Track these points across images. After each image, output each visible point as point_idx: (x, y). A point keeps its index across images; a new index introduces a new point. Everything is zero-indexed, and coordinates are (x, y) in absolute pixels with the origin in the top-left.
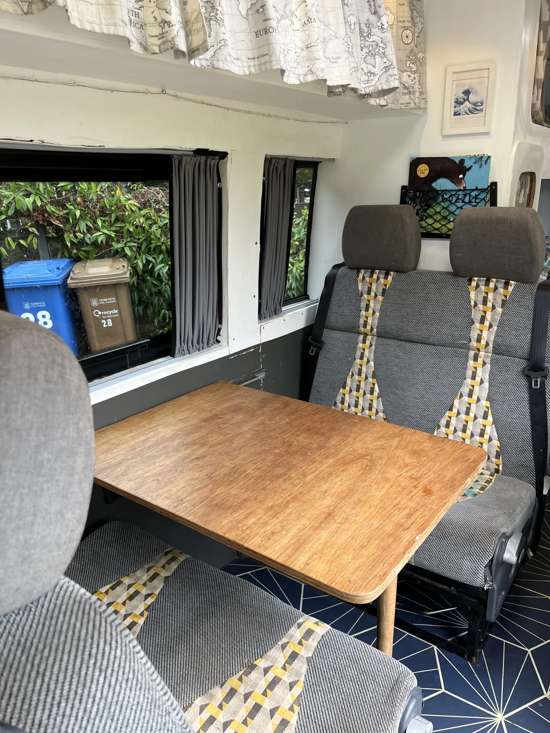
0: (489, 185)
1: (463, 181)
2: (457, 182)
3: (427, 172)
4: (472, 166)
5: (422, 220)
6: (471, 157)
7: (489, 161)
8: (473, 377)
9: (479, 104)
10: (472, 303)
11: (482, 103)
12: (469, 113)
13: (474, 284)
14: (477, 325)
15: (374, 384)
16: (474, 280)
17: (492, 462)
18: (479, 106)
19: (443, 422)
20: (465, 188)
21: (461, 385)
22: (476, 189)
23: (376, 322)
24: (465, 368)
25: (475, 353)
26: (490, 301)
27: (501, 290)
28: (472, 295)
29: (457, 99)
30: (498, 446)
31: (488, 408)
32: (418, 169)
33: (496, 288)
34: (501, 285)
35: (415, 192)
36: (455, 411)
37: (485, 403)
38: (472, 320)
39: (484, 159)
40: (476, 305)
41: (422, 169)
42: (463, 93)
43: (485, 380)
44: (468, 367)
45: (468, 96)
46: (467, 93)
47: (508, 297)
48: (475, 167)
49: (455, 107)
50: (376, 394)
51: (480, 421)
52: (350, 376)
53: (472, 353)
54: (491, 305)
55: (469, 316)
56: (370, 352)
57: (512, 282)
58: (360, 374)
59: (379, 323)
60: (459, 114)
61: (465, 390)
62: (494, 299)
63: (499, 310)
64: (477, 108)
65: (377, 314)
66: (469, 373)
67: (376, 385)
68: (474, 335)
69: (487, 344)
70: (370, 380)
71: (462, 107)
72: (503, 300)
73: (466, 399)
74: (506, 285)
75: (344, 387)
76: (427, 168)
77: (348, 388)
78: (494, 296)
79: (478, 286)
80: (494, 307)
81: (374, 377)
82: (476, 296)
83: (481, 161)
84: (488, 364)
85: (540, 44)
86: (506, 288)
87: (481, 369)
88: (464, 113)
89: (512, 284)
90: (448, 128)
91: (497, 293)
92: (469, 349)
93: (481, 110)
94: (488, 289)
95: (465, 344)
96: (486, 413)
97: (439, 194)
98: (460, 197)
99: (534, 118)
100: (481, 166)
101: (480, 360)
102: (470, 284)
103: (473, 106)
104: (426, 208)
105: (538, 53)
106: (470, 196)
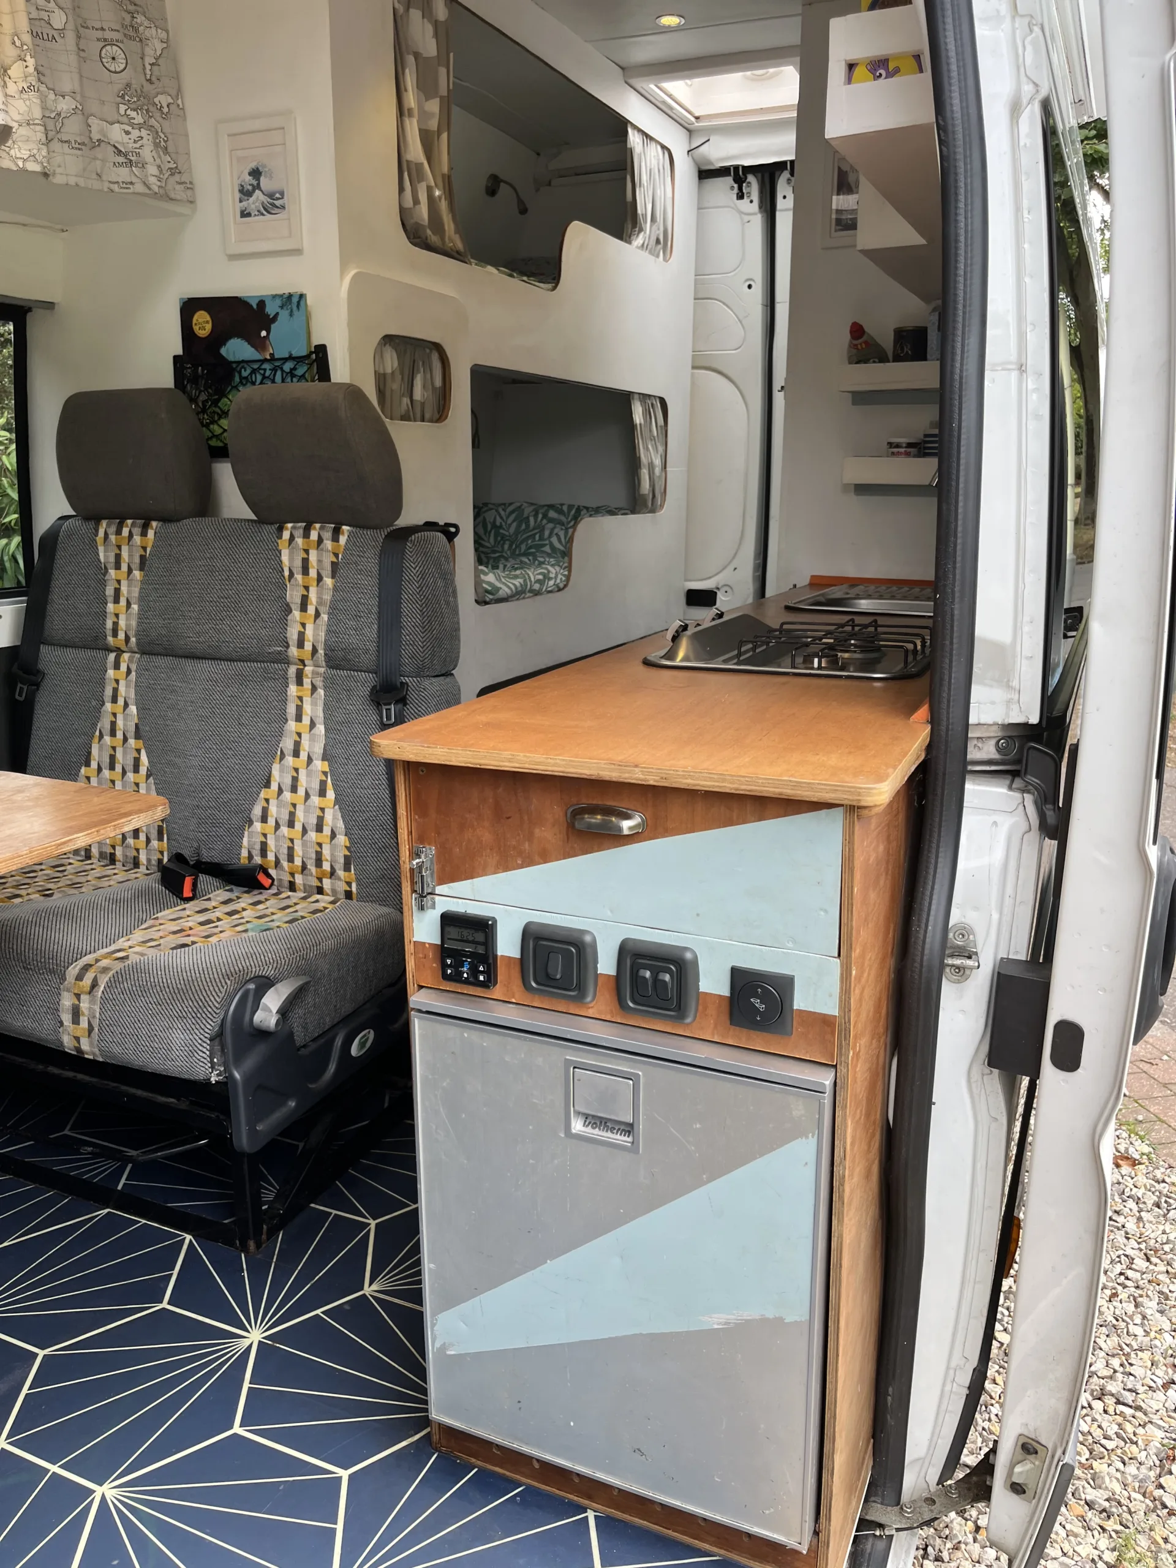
0: (313, 350)
1: (268, 342)
2: (259, 344)
3: (209, 327)
4: (277, 314)
5: (213, 422)
6: (274, 297)
7: (302, 303)
8: (299, 718)
9: (278, 195)
10: (286, 573)
11: (282, 194)
12: (265, 213)
13: (286, 535)
14: (296, 614)
15: (138, 751)
16: (287, 529)
17: (339, 879)
18: (278, 199)
19: (257, 811)
20: (272, 355)
21: (280, 734)
22: (291, 358)
23: (134, 623)
24: (285, 701)
25: (298, 669)
26: (313, 567)
27: (328, 544)
28: (285, 558)
29: (242, 186)
30: (346, 847)
31: (325, 773)
32: (194, 321)
33: (320, 540)
34: (327, 535)
35: (195, 366)
36: (274, 786)
37: (319, 765)
38: (288, 605)
39: (295, 300)
40: (291, 574)
41: (201, 320)
42: (250, 174)
43: (317, 721)
44: (289, 698)
45: (258, 180)
46: (256, 173)
47: (340, 556)
48: (284, 314)
49: (241, 201)
50: (143, 770)
51: (315, 800)
52: (96, 740)
53: (292, 670)
54: (316, 573)
55: (283, 597)
56: (128, 686)
57: (345, 528)
58: (113, 733)
59: (139, 624)
60: (249, 215)
61: (288, 744)
62: (320, 561)
63: (328, 581)
64: (275, 202)
65: (135, 607)
66: (291, 709)
67: (143, 752)
68: (293, 634)
69: (315, 650)
70: (132, 742)
71: (251, 200)
72: (332, 563)
73: (290, 760)
74: (336, 532)
75: (88, 764)
76: (208, 318)
77: (94, 765)
78: (318, 555)
79: (292, 538)
80: (320, 579)
81: (138, 736)
82: (291, 559)
83: (290, 304)
84: (319, 690)
85: (404, 94)
86: (335, 539)
87: (309, 699)
88: (257, 213)
89: (345, 531)
90: (233, 241)
91: (322, 550)
92: (287, 662)
93: (283, 207)
94: (308, 544)
95: (279, 653)
96: (323, 784)
97: (234, 370)
98: (268, 373)
99: (419, 237)
100: (291, 315)
101: (307, 682)
102: (280, 537)
103: (269, 200)
104: (216, 397)
105: (402, 111)
106: (283, 371)
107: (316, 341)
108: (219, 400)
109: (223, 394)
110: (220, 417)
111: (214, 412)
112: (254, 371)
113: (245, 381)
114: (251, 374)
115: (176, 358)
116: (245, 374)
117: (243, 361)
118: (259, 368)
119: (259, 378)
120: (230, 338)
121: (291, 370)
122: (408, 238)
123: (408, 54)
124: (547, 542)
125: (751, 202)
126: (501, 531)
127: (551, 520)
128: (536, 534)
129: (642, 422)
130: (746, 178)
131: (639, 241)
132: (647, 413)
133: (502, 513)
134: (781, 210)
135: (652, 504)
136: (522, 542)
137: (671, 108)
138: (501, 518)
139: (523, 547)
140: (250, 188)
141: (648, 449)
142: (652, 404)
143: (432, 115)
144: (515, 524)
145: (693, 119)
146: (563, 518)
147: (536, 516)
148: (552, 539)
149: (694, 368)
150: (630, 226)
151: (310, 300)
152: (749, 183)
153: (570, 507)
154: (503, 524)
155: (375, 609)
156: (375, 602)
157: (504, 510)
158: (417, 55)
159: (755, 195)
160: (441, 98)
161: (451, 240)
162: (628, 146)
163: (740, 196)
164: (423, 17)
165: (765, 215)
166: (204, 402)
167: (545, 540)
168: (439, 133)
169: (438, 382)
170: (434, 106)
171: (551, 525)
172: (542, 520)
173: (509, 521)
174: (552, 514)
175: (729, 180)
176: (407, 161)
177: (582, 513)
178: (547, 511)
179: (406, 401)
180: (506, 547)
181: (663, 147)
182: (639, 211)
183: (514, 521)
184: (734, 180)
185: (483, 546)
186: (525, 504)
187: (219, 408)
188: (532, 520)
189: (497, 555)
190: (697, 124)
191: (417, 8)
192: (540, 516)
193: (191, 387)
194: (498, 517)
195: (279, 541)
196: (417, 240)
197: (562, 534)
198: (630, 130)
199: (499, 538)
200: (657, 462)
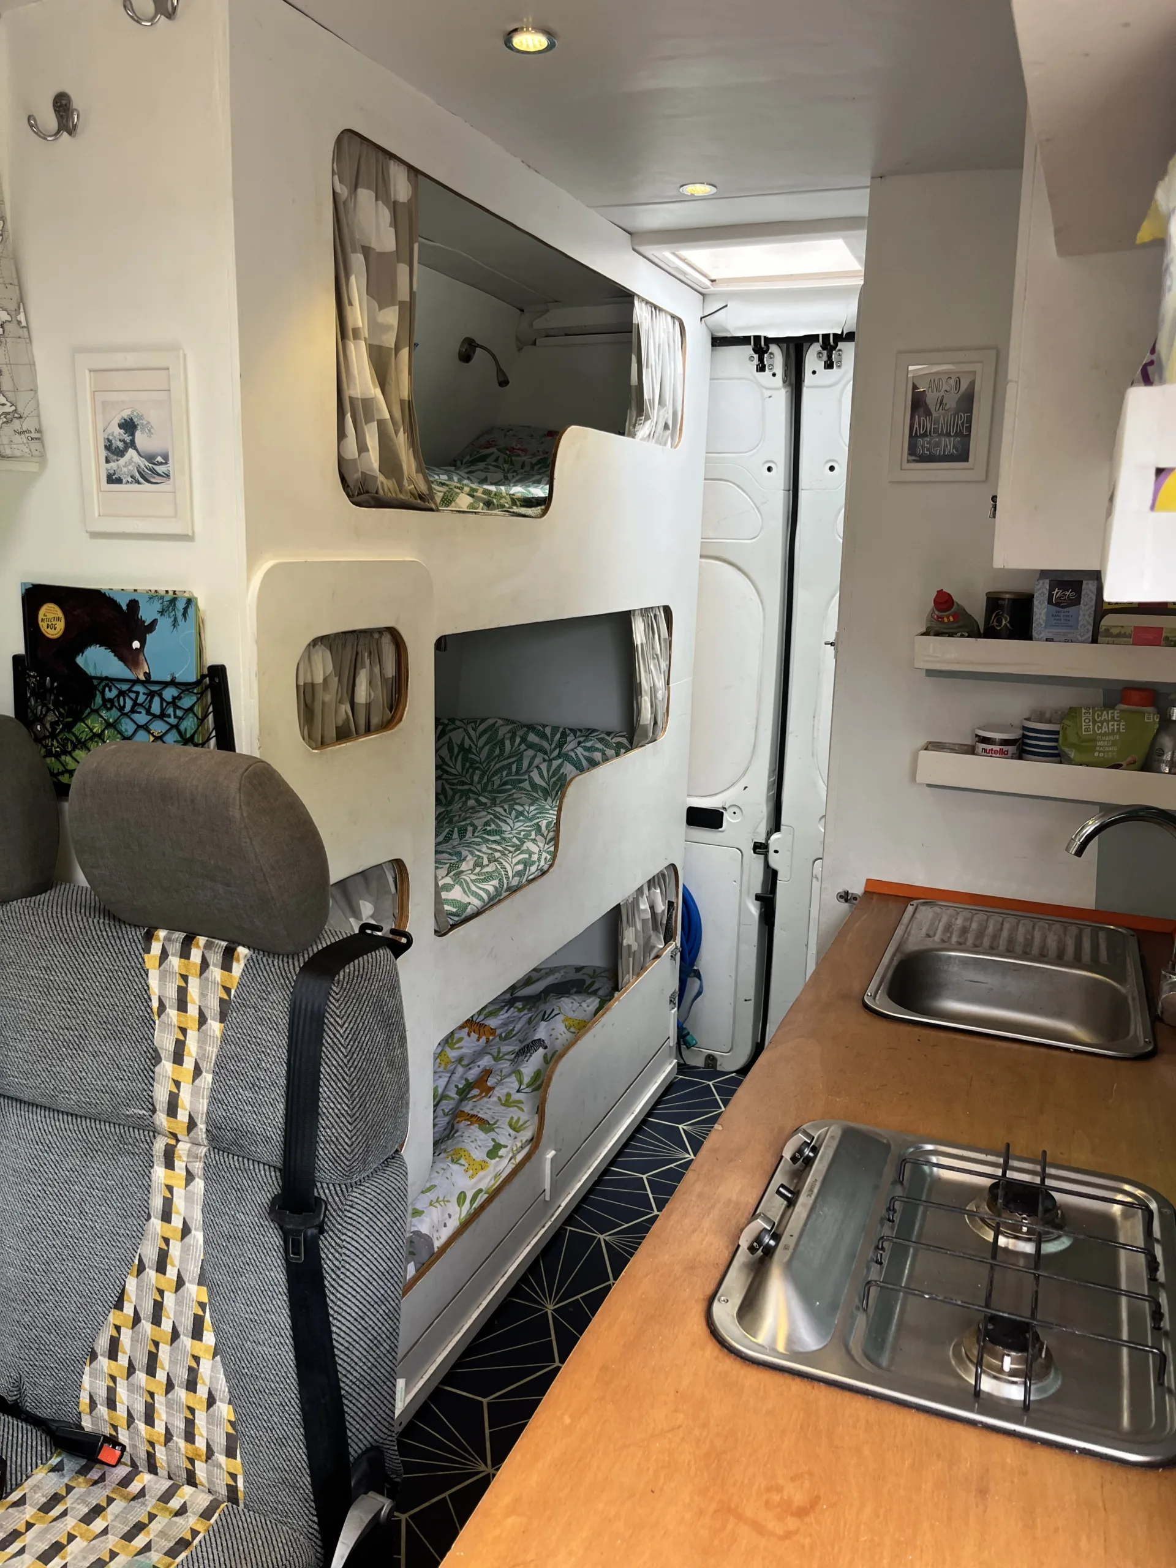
0: (206, 672)
1: (141, 657)
2: (130, 658)
3: (61, 626)
4: (155, 622)
5: (65, 752)
6: (152, 595)
7: (190, 611)
8: (166, 1217)
9: (159, 459)
10: (155, 1004)
11: (166, 458)
12: (141, 480)
13: (156, 948)
14: (167, 1066)
16: (158, 939)
17: (220, 1466)
18: (161, 464)
20: (146, 674)
21: (140, 1234)
22: (173, 683)
24: (148, 1189)
25: (167, 1145)
26: (193, 1001)
27: (216, 973)
28: (154, 982)
29: (110, 441)
30: (229, 1421)
31: (202, 1305)
32: (41, 616)
33: (205, 965)
34: (215, 957)
36: (128, 1310)
37: (195, 1291)
38: (155, 1050)
39: (181, 605)
40: (162, 1007)
41: (50, 616)
42: (121, 426)
43: (192, 1225)
44: (153, 1185)
45: (133, 435)
46: (129, 426)
47: (233, 992)
48: (164, 623)
49: (107, 461)
51: (187, 1342)
53: (160, 1145)
54: (197, 1011)
55: (149, 1038)
57: (242, 951)
60: (119, 481)
61: (149, 1251)
62: (203, 995)
63: (215, 1027)
64: (157, 468)
66: (156, 1202)
68: (161, 1095)
69: (192, 1125)
71: (122, 461)
72: (221, 1000)
73: (152, 1276)
74: (229, 956)
76: (60, 614)
78: (201, 986)
79: (164, 954)
80: (202, 1019)
82: (162, 985)
83: (174, 610)
84: (197, 1179)
85: (348, 308)
86: (227, 966)
87: (183, 1191)
88: (130, 479)
89: (241, 956)
90: (97, 514)
91: (207, 979)
92: (155, 1132)
93: (167, 476)
94: (186, 967)
95: (141, 1117)
96: (198, 1322)
97: (95, 688)
98: (141, 699)
99: (367, 492)
100: (175, 623)
101: (180, 1165)
102: (147, 950)
103: (147, 464)
104: (70, 719)
105: (343, 330)
106: (162, 699)
107: (212, 658)
108: (72, 725)
109: (79, 718)
110: (75, 748)
111: (67, 739)
112: (122, 693)
113: (108, 704)
114: (118, 696)
115: (16, 659)
116: (110, 695)
117: (107, 678)
118: (130, 690)
119: (129, 704)
120: (90, 645)
121: (174, 698)
122: (349, 496)
123: (354, 251)
124: (526, 777)
125: (774, 375)
126: (470, 756)
127: (531, 746)
128: (513, 763)
129: (644, 641)
130: (768, 349)
131: (643, 430)
132: (650, 629)
133: (472, 733)
134: (808, 387)
135: (653, 733)
136: (495, 773)
137: (684, 273)
138: (470, 738)
139: (497, 782)
140: (121, 445)
141: (650, 672)
142: (655, 616)
143: (388, 328)
144: (487, 748)
145: (708, 283)
146: (545, 744)
147: (512, 739)
148: (531, 774)
149: (702, 556)
150: (634, 413)
151: (201, 603)
152: (771, 354)
153: (555, 729)
154: (473, 746)
155: (282, 1081)
156: (283, 1070)
157: (474, 730)
158: (366, 251)
159: (779, 368)
160: (401, 304)
161: (411, 481)
162: (635, 321)
163: (761, 368)
164: (377, 199)
165: (789, 389)
166: (54, 724)
167: (525, 773)
168: (397, 349)
169: (390, 671)
170: (390, 316)
171: (530, 752)
172: (520, 744)
173: (480, 743)
174: (532, 738)
175: (748, 350)
176: (350, 398)
177: (569, 739)
178: (526, 734)
179: (346, 708)
180: (476, 778)
181: (673, 317)
182: (646, 396)
183: (485, 745)
184: (754, 350)
185: (447, 772)
186: (500, 722)
187: (74, 735)
188: (507, 743)
189: (466, 787)
190: (712, 289)
191: (369, 188)
192: (518, 740)
193: (36, 702)
194: (466, 737)
195: (146, 956)
196: (364, 497)
197: (544, 767)
198: (636, 302)
199: (468, 764)
200: (660, 683)
